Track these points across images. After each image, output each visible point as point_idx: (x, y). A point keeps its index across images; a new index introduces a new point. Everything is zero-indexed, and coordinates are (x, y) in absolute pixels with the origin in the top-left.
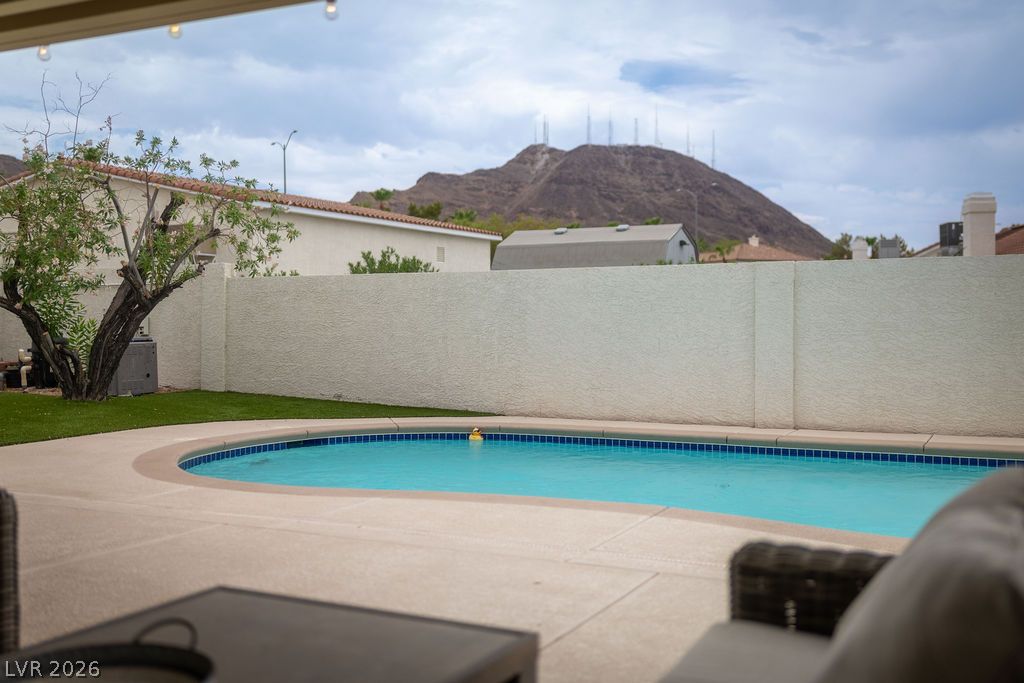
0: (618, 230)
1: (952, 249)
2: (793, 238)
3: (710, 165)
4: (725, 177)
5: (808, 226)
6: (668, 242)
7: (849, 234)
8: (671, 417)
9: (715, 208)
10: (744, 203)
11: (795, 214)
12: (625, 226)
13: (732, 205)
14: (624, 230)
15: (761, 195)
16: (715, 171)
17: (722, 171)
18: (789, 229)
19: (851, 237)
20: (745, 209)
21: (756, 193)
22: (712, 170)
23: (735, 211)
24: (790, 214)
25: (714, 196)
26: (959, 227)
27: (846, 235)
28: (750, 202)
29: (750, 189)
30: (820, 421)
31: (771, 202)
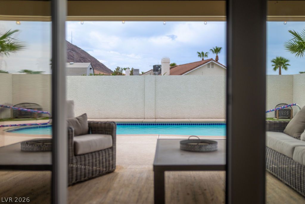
0: (70, 64)
1: (157, 73)
2: (97, 67)
3: (71, 43)
4: (76, 47)
5: (102, 64)
6: (87, 68)
7: (119, 67)
8: (122, 117)
9: (72, 56)
10: (82, 55)
11: (98, 60)
12: (73, 63)
13: (78, 56)
14: (72, 64)
15: (87, 53)
16: (72, 45)
17: (75, 45)
18: (96, 64)
19: (120, 68)
20: (82, 58)
21: (85, 52)
22: (71, 44)
23: (79, 58)
24: (96, 59)
25: (72, 53)
26: (159, 66)
27: (118, 67)
28: (83, 55)
29: (83, 51)
30: (162, 117)
31: (90, 56)
